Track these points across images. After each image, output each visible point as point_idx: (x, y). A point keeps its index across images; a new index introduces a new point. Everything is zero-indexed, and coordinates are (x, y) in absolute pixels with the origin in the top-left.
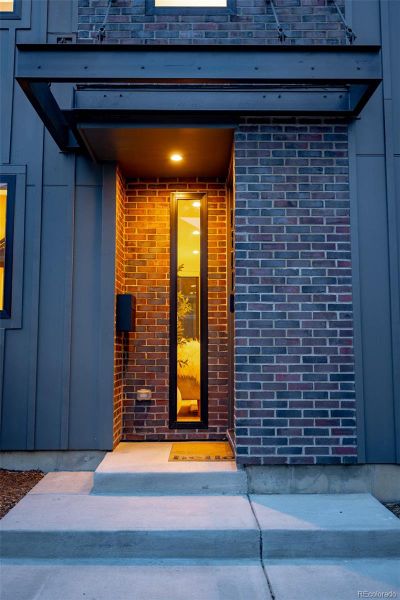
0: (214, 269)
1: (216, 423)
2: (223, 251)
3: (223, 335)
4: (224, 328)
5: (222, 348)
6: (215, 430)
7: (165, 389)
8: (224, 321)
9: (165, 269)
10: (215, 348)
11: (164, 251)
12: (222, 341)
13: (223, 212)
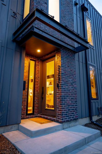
0: (37, 77)
1: (36, 113)
2: (39, 73)
3: (38, 92)
4: (38, 91)
5: (38, 95)
6: (35, 115)
7: (25, 105)
8: (38, 89)
9: (27, 76)
10: (36, 95)
11: (27, 71)
12: (38, 94)
13: (39, 65)
